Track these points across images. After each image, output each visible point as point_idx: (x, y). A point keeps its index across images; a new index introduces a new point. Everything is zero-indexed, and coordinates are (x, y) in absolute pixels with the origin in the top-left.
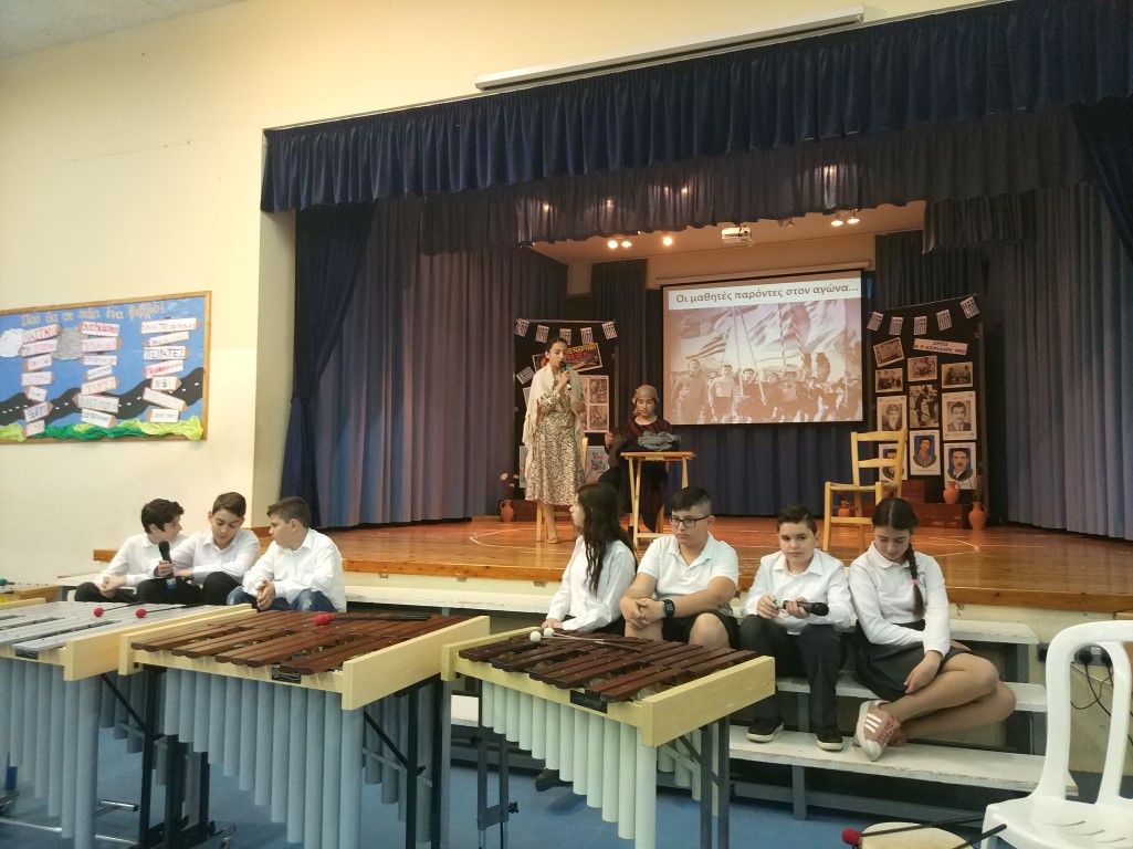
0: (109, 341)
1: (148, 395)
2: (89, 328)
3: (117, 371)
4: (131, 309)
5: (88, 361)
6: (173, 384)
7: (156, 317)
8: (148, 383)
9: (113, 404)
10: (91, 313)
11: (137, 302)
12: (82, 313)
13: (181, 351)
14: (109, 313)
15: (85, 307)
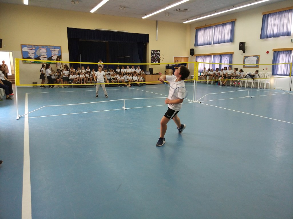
0: (45, 51)
1: (53, 58)
2: (41, 48)
3: (46, 55)
4: (48, 47)
5: (42, 53)
6: (56, 57)
7: (52, 48)
8: (53, 57)
9: (47, 59)
10: (41, 47)
11: (49, 46)
12: (39, 46)
13: (58, 53)
14: (44, 47)
15: (40, 46)
